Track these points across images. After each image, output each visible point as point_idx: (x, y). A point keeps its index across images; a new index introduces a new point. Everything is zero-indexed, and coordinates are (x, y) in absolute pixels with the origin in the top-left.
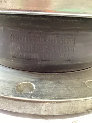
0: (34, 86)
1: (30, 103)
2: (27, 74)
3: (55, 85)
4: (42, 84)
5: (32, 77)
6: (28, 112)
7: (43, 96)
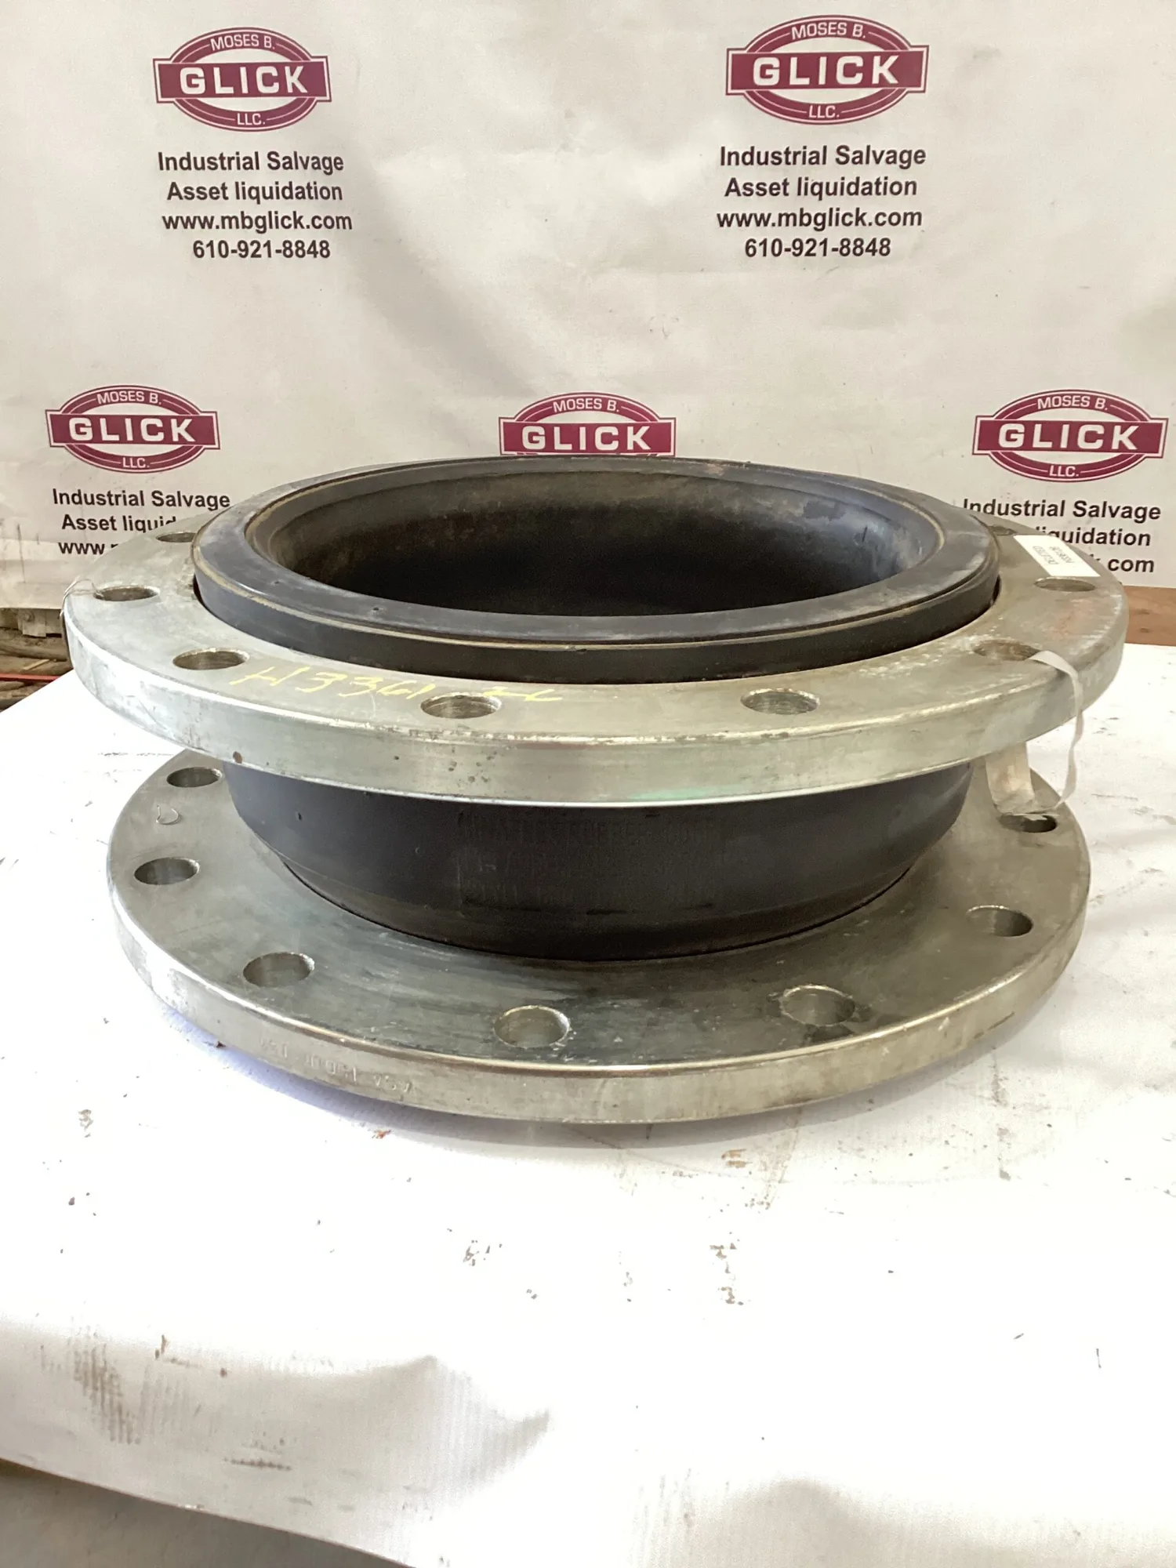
0: (564, 1019)
1: (557, 1080)
2: (524, 969)
3: (651, 1015)
4: (598, 1011)
5: (552, 984)
6: (550, 1117)
7: (604, 1056)
